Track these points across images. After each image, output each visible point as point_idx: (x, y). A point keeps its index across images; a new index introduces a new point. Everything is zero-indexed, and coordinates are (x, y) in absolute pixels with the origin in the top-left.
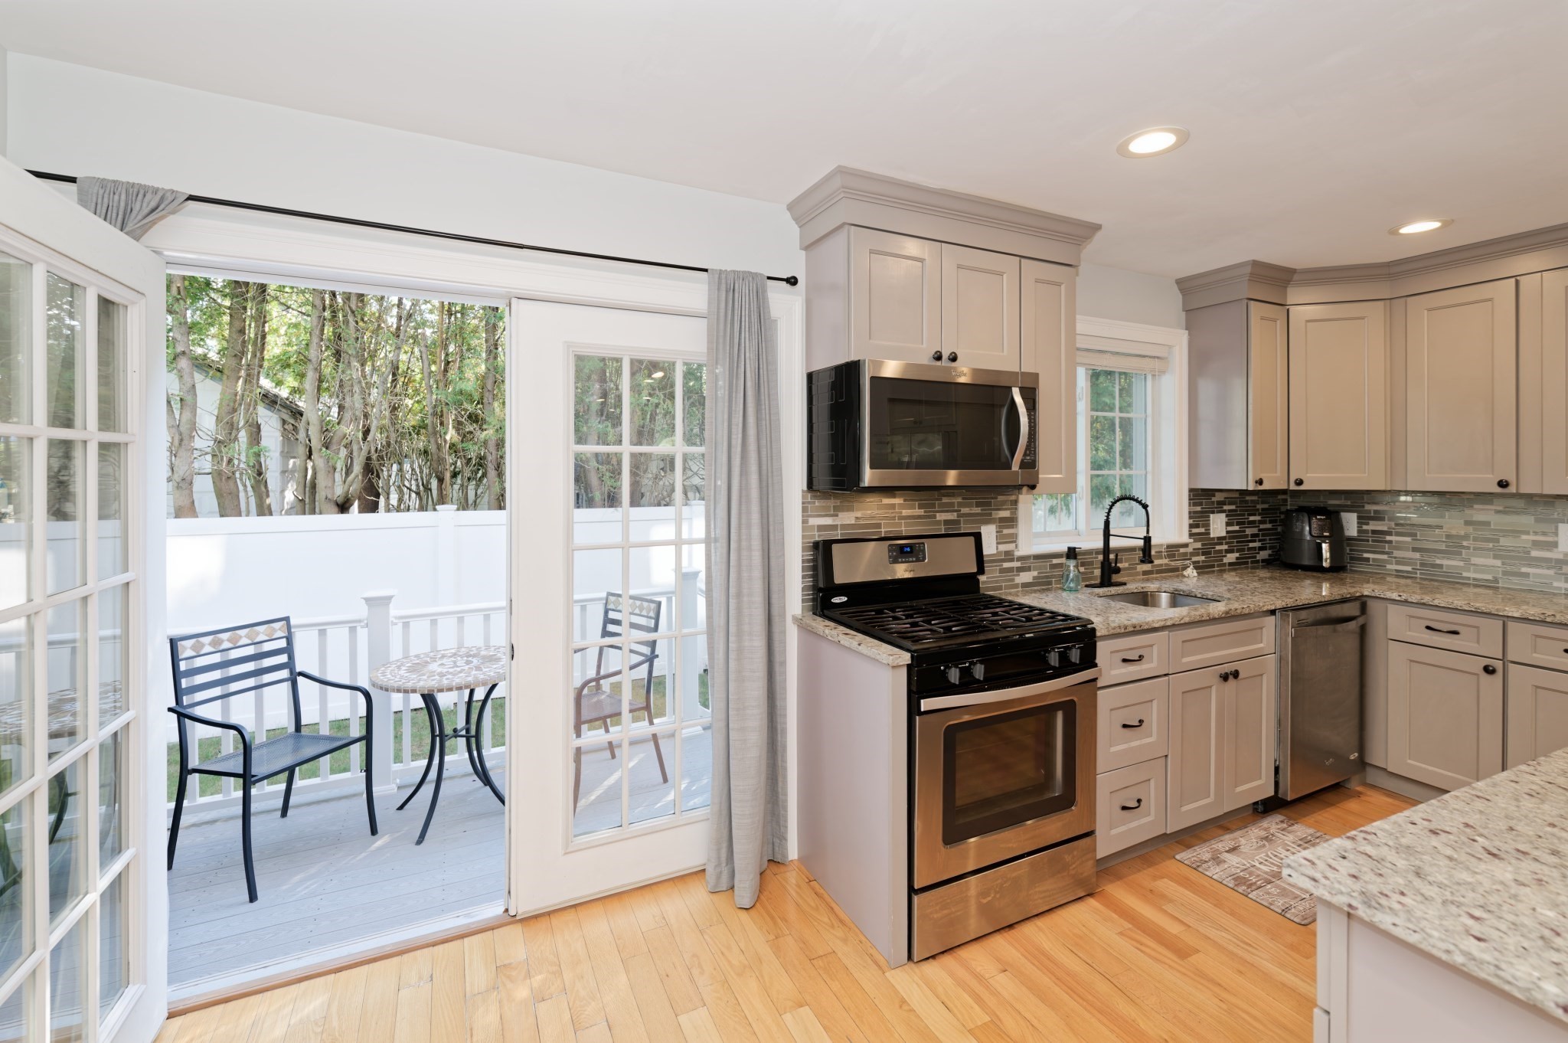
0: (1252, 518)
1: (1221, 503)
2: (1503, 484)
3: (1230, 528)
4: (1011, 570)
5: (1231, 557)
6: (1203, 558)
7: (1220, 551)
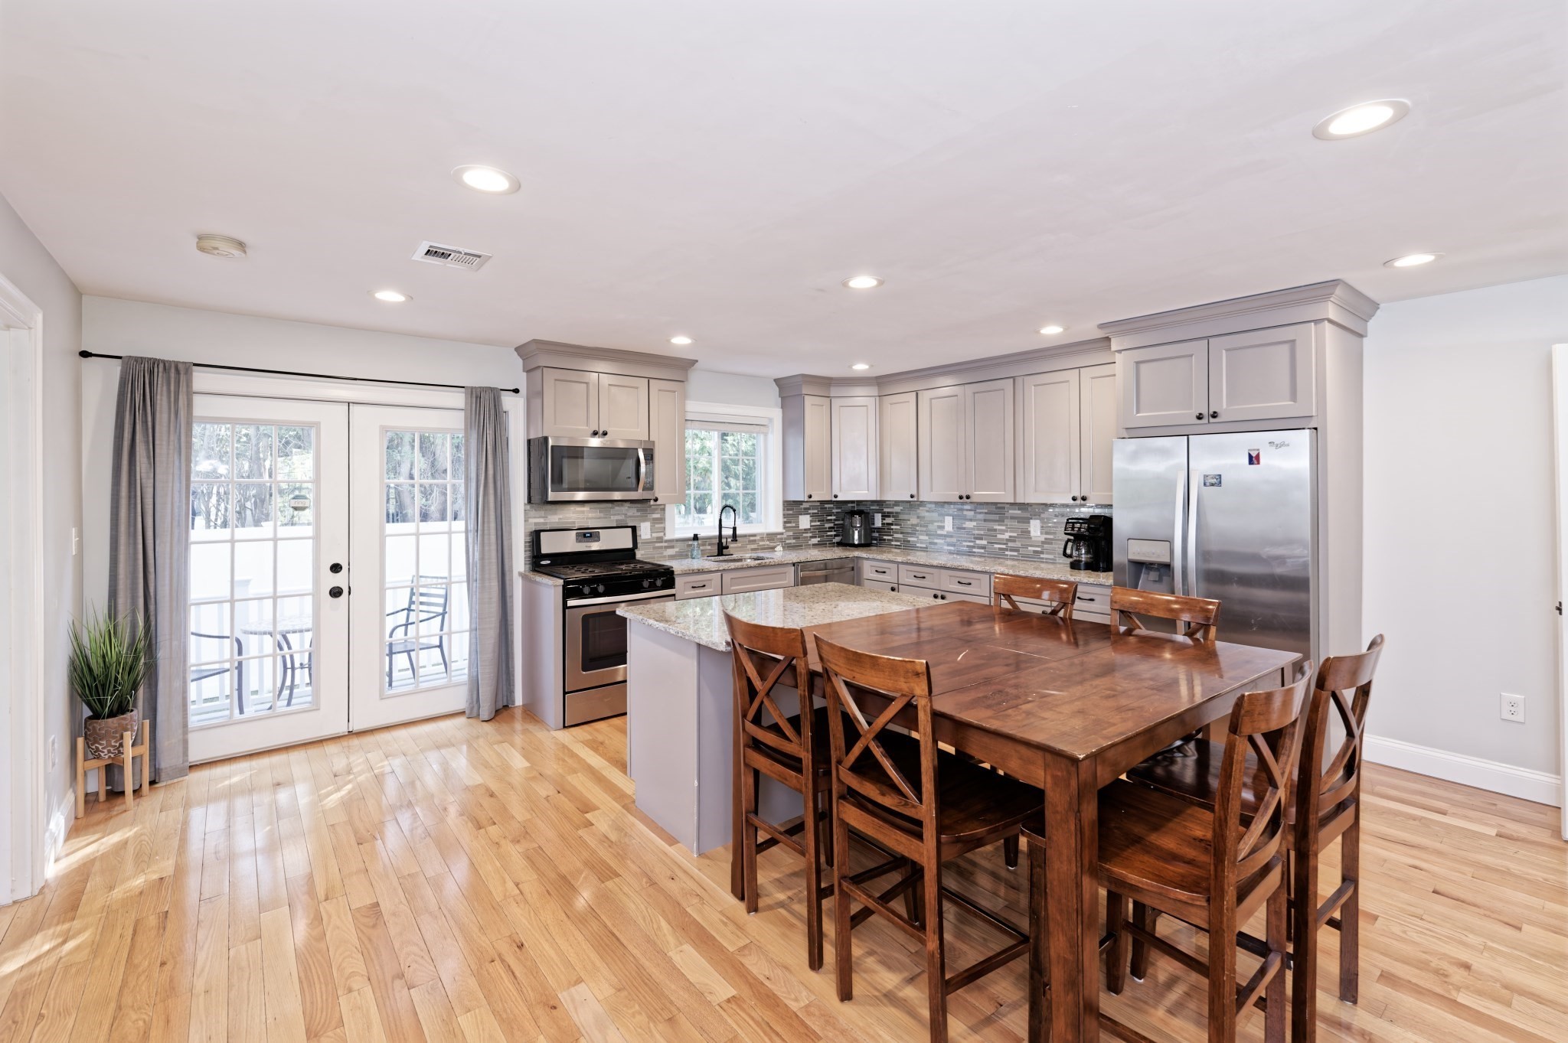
0: (829, 518)
1: (807, 509)
2: (912, 496)
3: (813, 524)
4: (661, 547)
5: (815, 541)
6: (794, 541)
7: (807, 537)
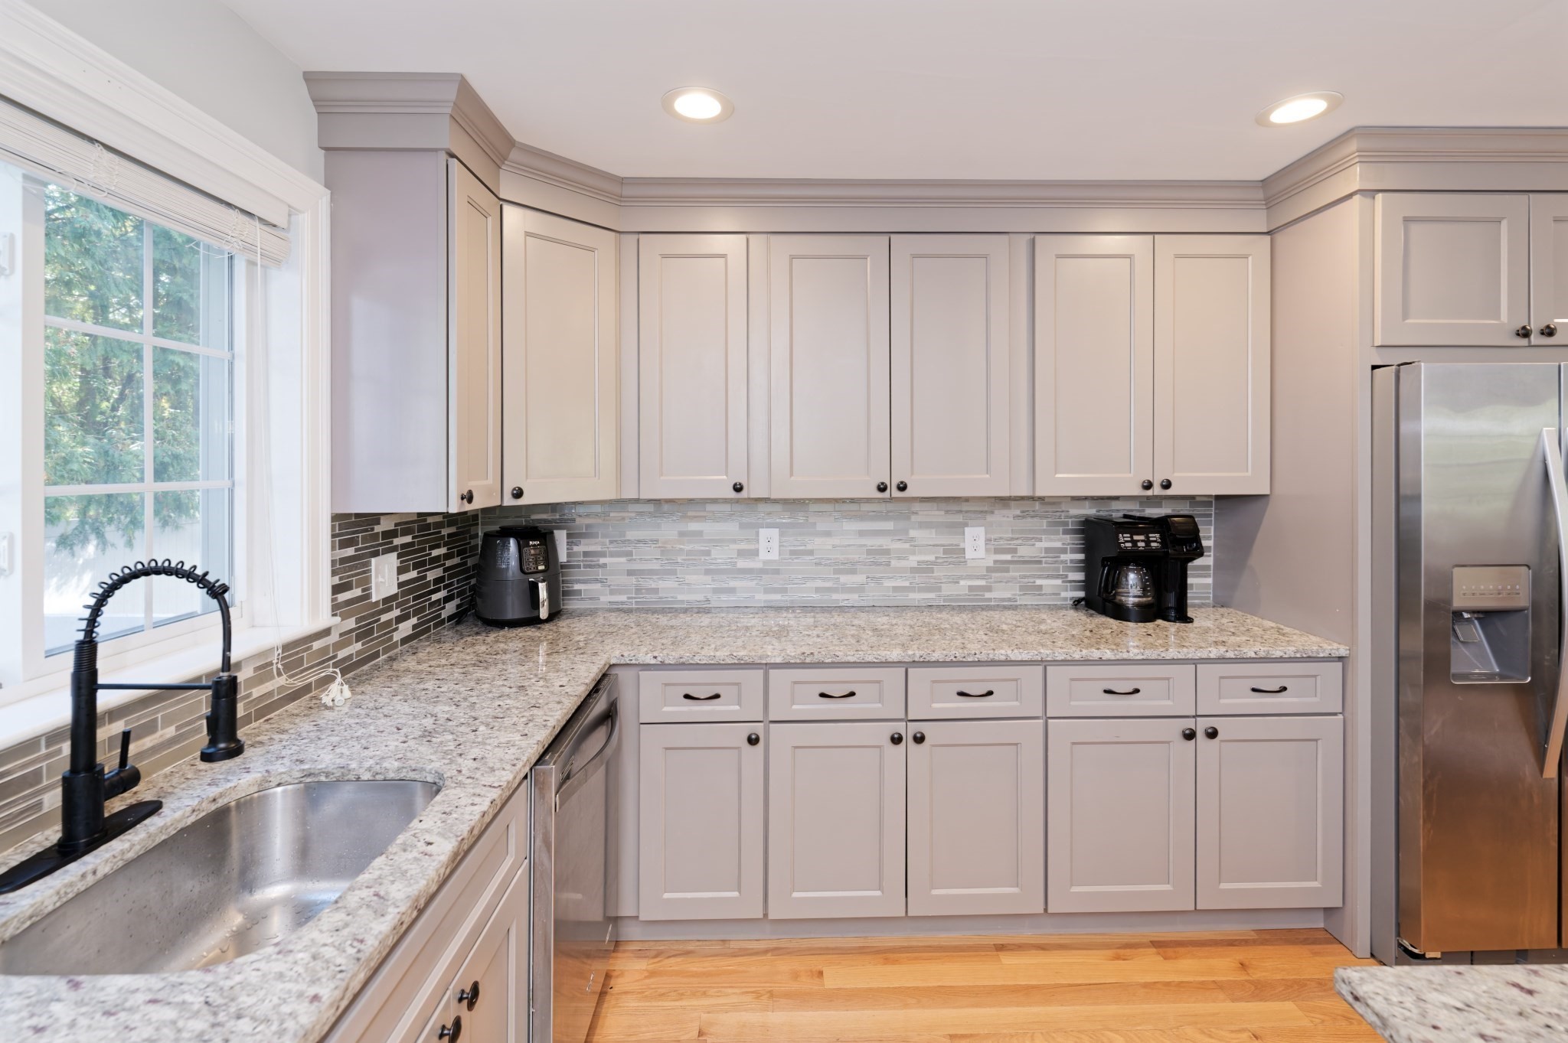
0: (435, 553)
1: (389, 535)
3: (404, 577)
5: (406, 628)
6: (358, 646)
7: (389, 623)
